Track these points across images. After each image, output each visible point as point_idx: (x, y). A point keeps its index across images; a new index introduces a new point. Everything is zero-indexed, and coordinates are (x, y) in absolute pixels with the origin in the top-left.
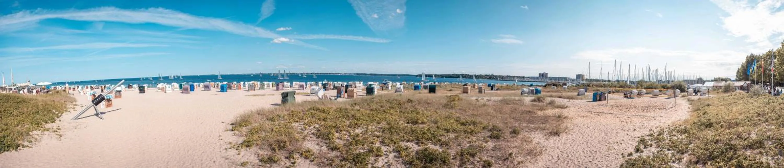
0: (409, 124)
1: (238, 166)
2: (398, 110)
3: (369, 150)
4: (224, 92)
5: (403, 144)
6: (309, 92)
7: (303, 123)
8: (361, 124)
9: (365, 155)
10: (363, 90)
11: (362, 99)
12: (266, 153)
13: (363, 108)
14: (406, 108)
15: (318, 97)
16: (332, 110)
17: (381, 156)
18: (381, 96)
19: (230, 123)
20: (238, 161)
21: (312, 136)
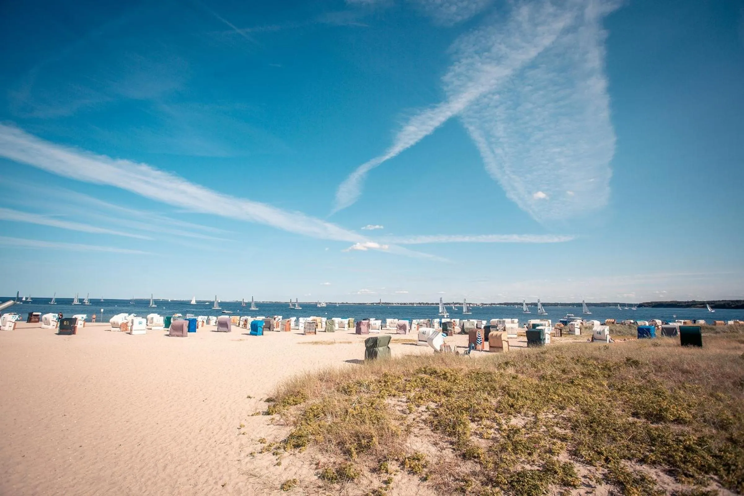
0: (638, 418)
1: (276, 491)
2: (605, 383)
3: (543, 466)
4: (256, 335)
5: (630, 467)
6: (416, 338)
7: (404, 400)
8: (523, 406)
9: (536, 477)
10: (520, 335)
11: (520, 354)
12: (332, 460)
13: (523, 373)
14: (623, 379)
15: (433, 347)
16: (460, 375)
17: (574, 486)
18: (559, 349)
19: (266, 397)
20: (276, 479)
21: (422, 425)
